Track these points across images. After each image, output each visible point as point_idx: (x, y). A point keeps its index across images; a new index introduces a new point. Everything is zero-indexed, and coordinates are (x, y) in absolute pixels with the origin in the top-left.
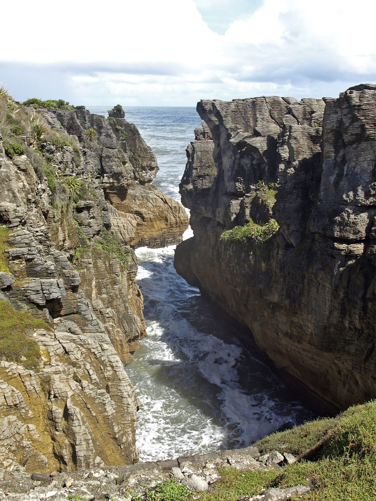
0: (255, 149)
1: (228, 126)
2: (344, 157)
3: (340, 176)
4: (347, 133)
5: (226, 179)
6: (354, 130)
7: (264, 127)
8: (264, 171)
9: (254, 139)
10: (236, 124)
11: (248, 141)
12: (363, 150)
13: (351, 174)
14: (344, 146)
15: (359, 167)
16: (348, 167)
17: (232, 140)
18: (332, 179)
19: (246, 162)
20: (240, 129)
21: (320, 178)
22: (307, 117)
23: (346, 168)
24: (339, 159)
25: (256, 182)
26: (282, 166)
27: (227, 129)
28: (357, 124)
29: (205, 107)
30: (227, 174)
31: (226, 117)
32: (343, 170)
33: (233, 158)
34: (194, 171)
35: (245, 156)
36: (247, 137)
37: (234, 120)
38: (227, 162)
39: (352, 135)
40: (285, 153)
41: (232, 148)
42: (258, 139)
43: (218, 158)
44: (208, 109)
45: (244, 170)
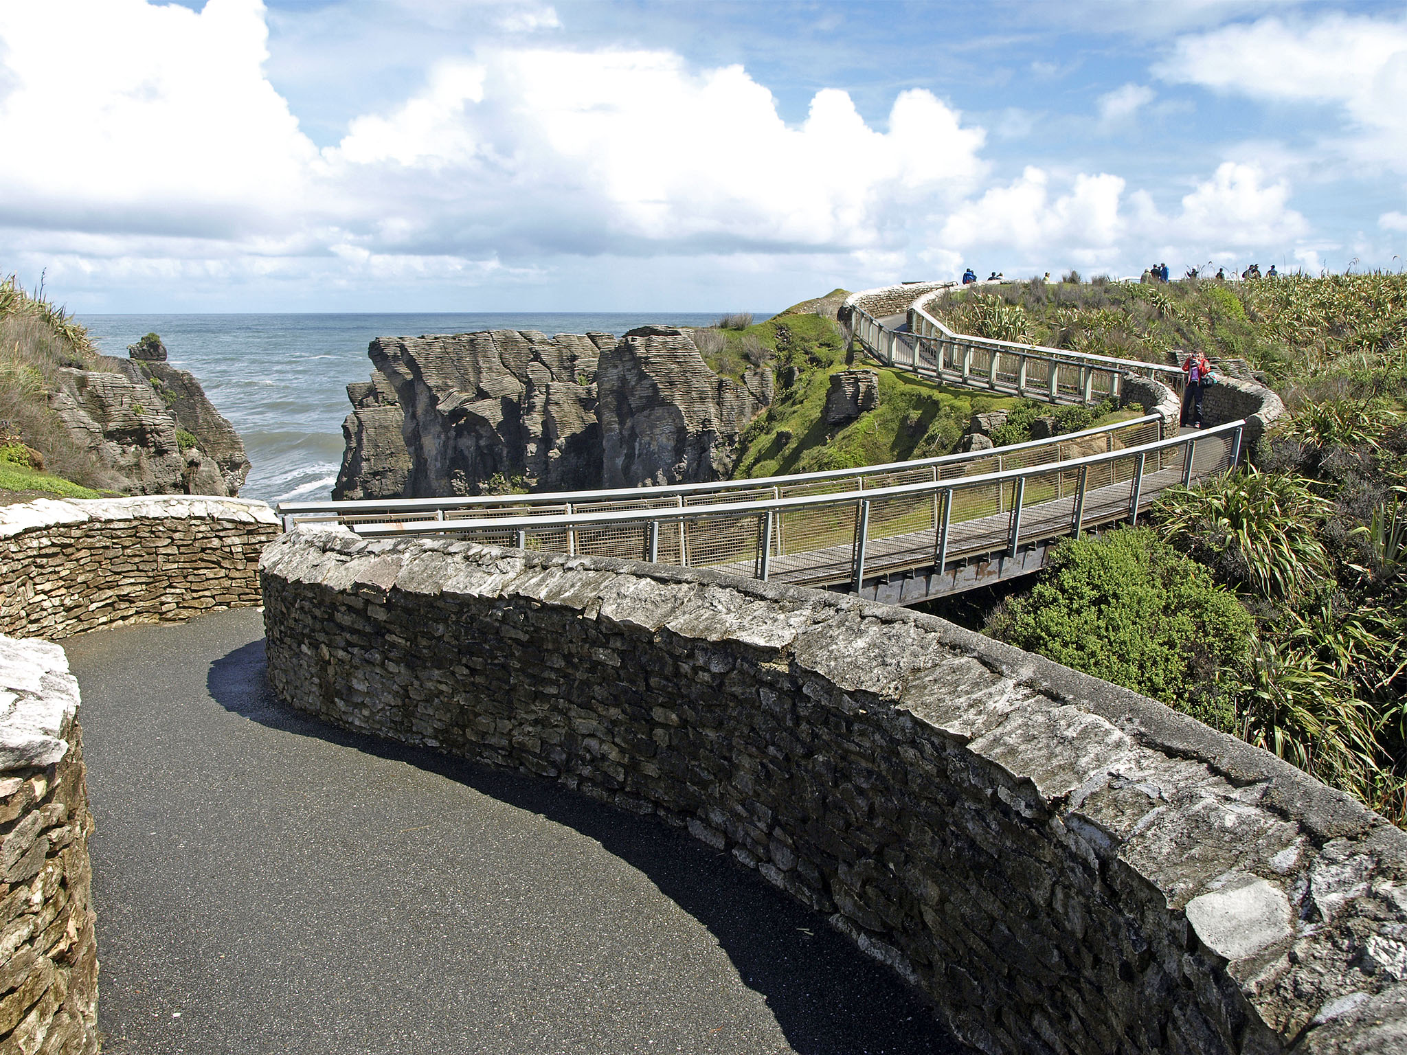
0: (484, 421)
1: (431, 383)
2: (633, 428)
3: (630, 457)
4: (633, 395)
5: (432, 475)
6: (643, 391)
7: (494, 382)
8: (500, 455)
9: (479, 403)
10: (445, 378)
11: (470, 407)
12: (658, 419)
13: (646, 454)
14: (632, 413)
15: (655, 443)
16: (640, 444)
17: (440, 407)
18: (620, 461)
19: (467, 443)
20: (453, 387)
21: (602, 462)
22: (566, 365)
23: (637, 445)
24: (626, 433)
25: (488, 477)
26: (532, 448)
27: (430, 389)
28: (646, 383)
29: (385, 351)
30: (434, 466)
31: (426, 366)
32: (634, 448)
33: (443, 436)
34: (364, 464)
35: (465, 433)
36: (466, 401)
37: (441, 371)
38: (431, 444)
39: (641, 398)
40: (534, 425)
41: (440, 420)
42: (486, 402)
43: (414, 440)
44: (391, 354)
45: (464, 458)
